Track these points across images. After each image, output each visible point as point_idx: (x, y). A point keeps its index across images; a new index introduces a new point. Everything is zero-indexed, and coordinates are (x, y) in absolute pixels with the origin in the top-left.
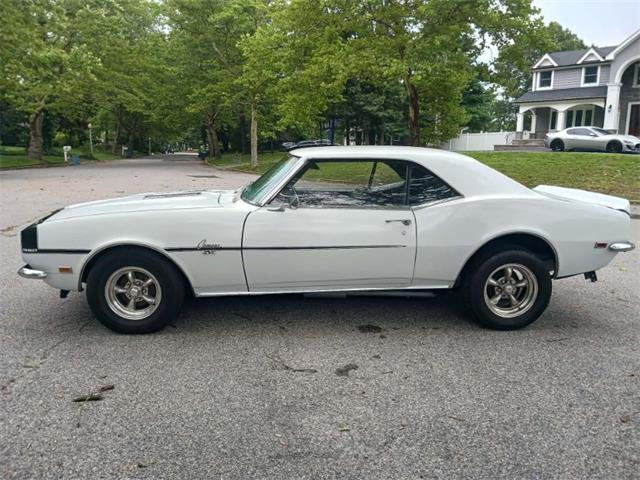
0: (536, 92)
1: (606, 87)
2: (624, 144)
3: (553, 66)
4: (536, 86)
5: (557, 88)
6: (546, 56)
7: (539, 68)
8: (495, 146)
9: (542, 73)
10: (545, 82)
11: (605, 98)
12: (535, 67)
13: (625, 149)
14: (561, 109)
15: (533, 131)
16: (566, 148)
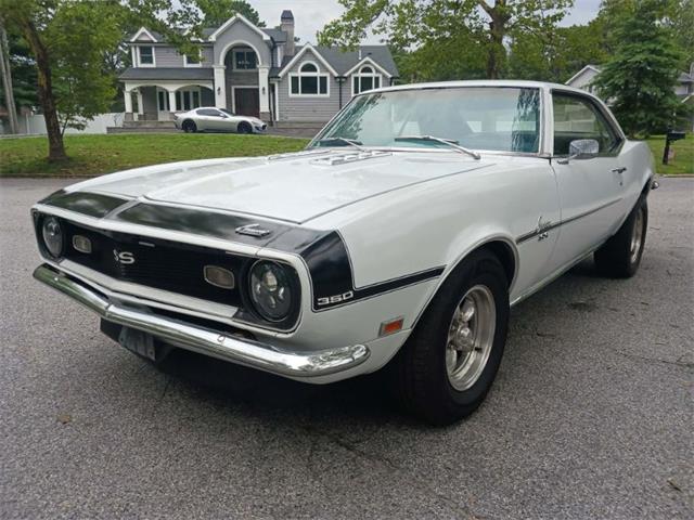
0: (137, 68)
1: (213, 69)
2: (253, 126)
3: (152, 42)
4: (137, 62)
5: (160, 66)
6: (143, 30)
7: (137, 41)
8: (109, 129)
9: (141, 48)
10: (147, 59)
11: (213, 80)
12: (133, 40)
13: (254, 130)
14: (172, 88)
15: (141, 112)
16: (198, 129)
